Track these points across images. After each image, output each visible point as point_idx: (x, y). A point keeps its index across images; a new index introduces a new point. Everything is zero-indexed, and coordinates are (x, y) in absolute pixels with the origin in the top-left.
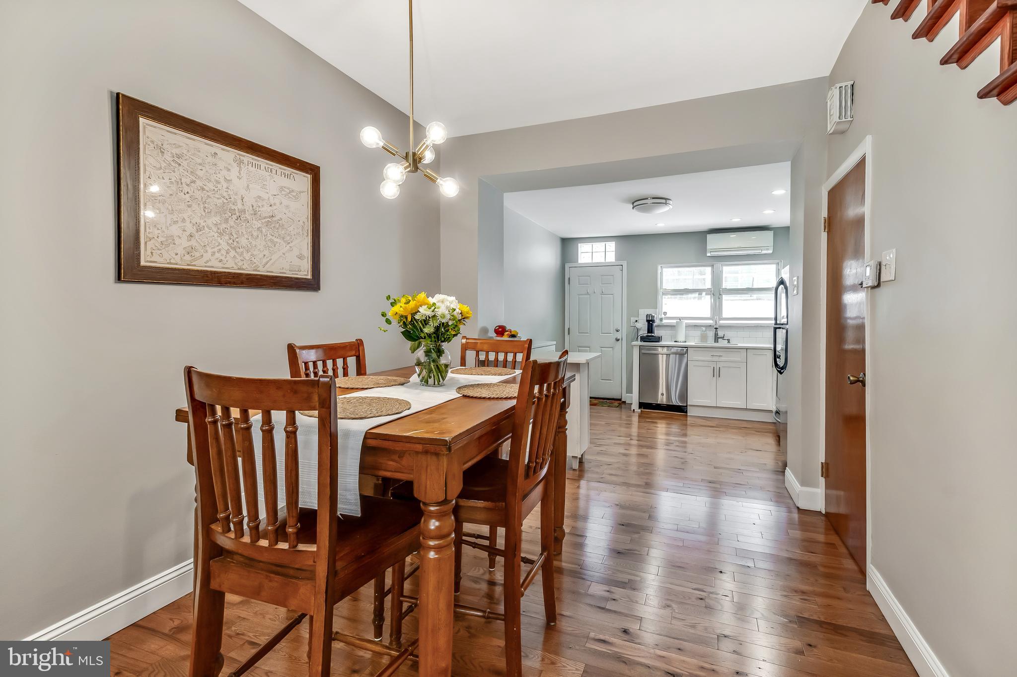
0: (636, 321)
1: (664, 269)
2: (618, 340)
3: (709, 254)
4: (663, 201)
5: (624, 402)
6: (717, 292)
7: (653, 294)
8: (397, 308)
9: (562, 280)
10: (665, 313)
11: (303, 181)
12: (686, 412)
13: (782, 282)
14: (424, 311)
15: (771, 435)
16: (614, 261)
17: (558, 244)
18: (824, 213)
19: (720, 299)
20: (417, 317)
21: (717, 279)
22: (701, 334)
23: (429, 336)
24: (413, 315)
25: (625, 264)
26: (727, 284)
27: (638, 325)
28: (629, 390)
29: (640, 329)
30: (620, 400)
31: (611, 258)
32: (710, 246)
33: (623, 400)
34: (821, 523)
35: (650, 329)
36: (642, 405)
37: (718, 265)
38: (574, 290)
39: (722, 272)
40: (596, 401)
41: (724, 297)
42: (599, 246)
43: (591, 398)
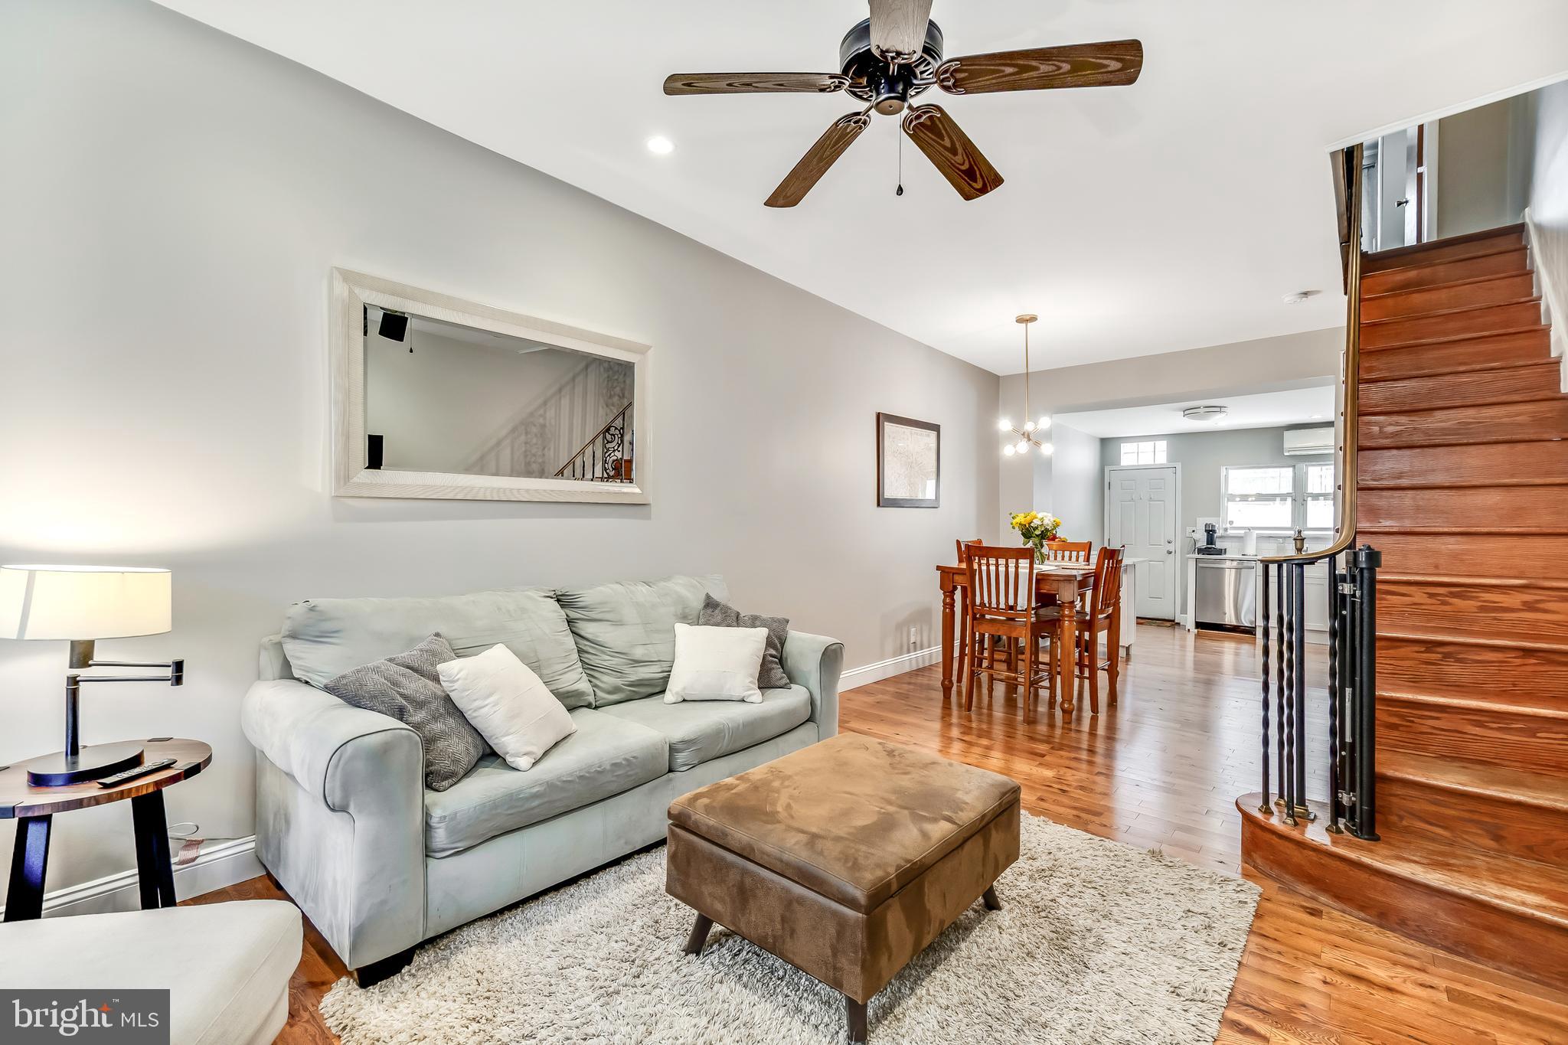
0: (1194, 531)
1: (1230, 471)
2: (1170, 553)
3: (1286, 454)
4: (1218, 409)
5: (1178, 624)
6: (1300, 497)
7: (1216, 500)
8: (1017, 520)
9: (1101, 485)
10: (1231, 522)
11: (934, 434)
12: (1255, 635)
14: (1037, 522)
16: (1165, 462)
17: (1097, 445)
19: (1304, 505)
20: (1032, 525)
21: (1299, 481)
22: (1278, 547)
23: (1037, 536)
24: (1029, 523)
25: (1179, 466)
27: (1196, 536)
28: (1184, 611)
29: (1198, 541)
30: (1173, 621)
31: (1162, 458)
32: (1287, 443)
33: (1176, 621)
35: (1210, 540)
36: (1199, 625)
37: (1302, 466)
38: (1113, 496)
39: (1306, 473)
40: (1142, 621)
41: (1310, 502)
42: (1147, 446)
43: (1137, 618)
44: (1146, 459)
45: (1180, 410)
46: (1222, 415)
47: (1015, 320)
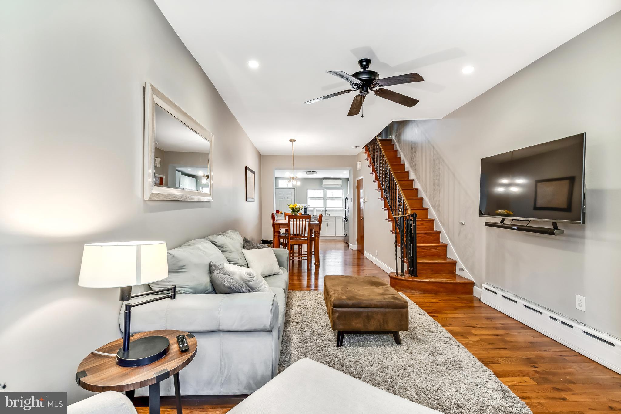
1: (309, 190)
3: (323, 186)
4: (315, 172)
6: (325, 199)
7: (306, 199)
8: (291, 206)
10: (309, 206)
13: (347, 198)
14: (297, 207)
15: (342, 243)
18: (357, 185)
19: (326, 201)
21: (325, 194)
24: (295, 207)
25: (296, 188)
26: (328, 196)
32: (323, 184)
34: (356, 252)
35: (305, 211)
37: (326, 189)
39: (327, 192)
41: (328, 200)
44: (285, 186)
45: (305, 172)
46: (316, 174)
47: (289, 140)
